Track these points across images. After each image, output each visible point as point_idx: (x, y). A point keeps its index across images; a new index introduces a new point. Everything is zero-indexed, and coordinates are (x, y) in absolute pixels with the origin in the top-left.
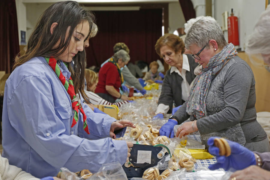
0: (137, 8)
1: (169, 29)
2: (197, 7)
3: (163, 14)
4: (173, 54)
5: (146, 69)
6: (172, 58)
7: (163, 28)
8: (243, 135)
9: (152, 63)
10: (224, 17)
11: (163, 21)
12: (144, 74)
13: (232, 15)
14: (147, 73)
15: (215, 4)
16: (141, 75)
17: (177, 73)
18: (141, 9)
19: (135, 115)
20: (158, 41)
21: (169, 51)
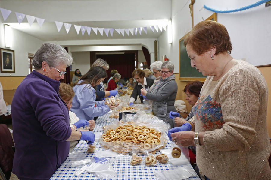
0: (123, 53)
1: (138, 63)
2: (151, 53)
3: (135, 56)
4: (140, 79)
5: (127, 82)
6: (139, 80)
7: (135, 62)
8: (167, 110)
9: (130, 79)
10: (163, 58)
11: (135, 59)
12: (127, 83)
13: (166, 58)
14: (128, 84)
15: (159, 52)
16: (125, 84)
17: (141, 86)
18: (125, 53)
19: (124, 102)
20: (133, 72)
21: (138, 77)
